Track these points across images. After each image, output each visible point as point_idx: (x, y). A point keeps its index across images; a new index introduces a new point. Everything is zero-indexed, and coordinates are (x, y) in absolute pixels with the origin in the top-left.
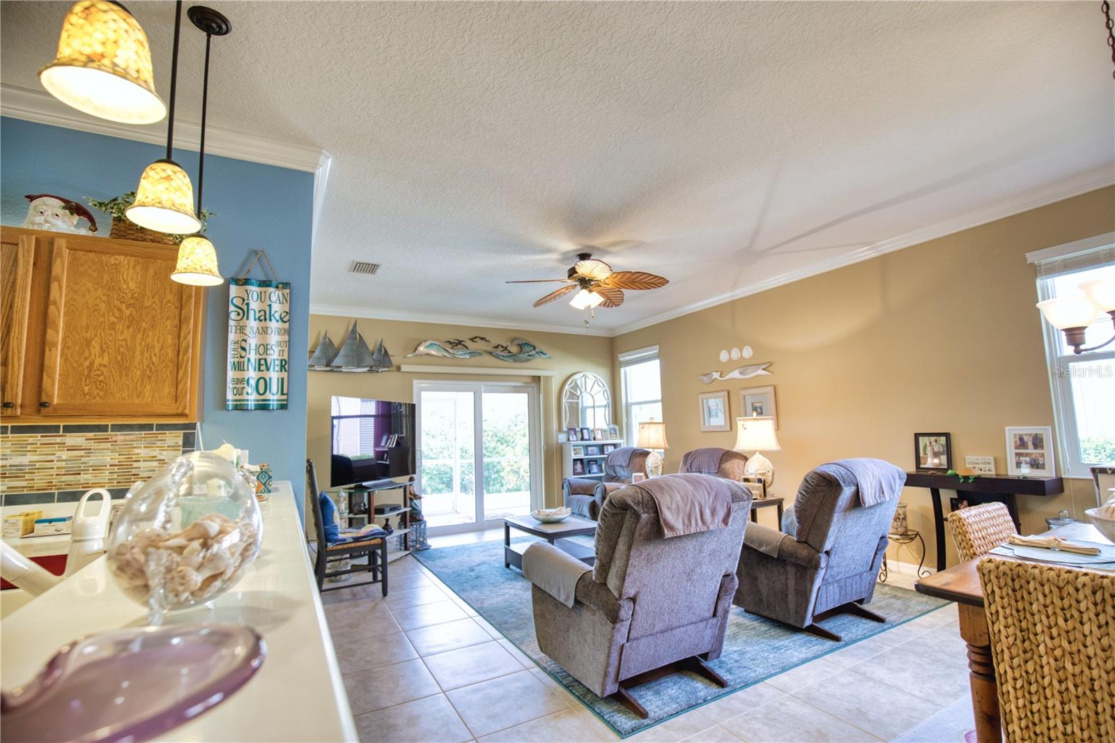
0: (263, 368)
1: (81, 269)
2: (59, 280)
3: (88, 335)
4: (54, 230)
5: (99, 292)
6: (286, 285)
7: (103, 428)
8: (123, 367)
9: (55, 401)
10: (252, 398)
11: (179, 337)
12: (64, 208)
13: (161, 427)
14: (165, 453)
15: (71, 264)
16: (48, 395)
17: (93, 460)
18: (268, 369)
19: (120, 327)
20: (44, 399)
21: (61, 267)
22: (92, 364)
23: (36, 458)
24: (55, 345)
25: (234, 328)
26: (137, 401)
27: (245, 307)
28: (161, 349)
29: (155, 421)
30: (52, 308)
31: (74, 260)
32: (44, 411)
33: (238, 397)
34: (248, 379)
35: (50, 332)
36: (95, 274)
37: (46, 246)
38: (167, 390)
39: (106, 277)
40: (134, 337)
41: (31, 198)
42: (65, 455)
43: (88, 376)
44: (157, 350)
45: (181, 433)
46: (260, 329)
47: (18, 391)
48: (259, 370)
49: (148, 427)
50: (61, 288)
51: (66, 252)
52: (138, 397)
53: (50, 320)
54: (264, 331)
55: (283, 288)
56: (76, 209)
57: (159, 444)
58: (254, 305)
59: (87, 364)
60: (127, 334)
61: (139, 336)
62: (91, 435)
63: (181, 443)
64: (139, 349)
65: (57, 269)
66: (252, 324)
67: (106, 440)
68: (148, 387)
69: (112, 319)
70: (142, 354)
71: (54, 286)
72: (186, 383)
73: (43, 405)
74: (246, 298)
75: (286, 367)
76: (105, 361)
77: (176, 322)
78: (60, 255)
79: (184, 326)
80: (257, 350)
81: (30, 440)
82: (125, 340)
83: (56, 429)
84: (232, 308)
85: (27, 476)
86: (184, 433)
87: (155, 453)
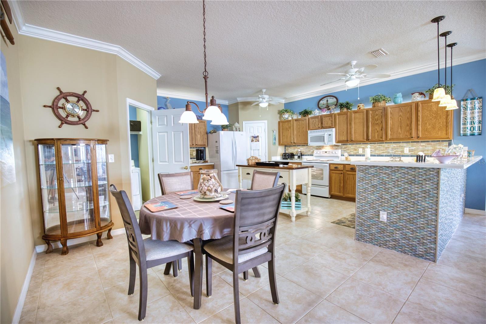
0: (473, 124)
1: (424, 108)
2: (420, 111)
3: (426, 122)
4: (418, 101)
5: (428, 112)
6: (481, 98)
7: (429, 142)
8: (434, 128)
9: (420, 136)
10: (469, 132)
11: (447, 120)
12: (419, 94)
13: (442, 141)
14: (443, 147)
15: (422, 107)
16: (419, 135)
17: (427, 148)
18: (474, 124)
19: (433, 119)
20: (418, 136)
21: (420, 109)
22: (427, 128)
23: (415, 148)
24: (420, 125)
25: (462, 114)
26: (437, 135)
27: (466, 107)
28: (443, 123)
29: (441, 140)
30: (419, 117)
31: (422, 106)
32: (418, 138)
33: (464, 132)
34: (467, 128)
35: (419, 122)
36: (427, 108)
37: (417, 104)
38: (444, 132)
39: (429, 108)
40: (436, 121)
41: (413, 94)
42: (421, 147)
43: (426, 131)
44: (441, 123)
45: (448, 142)
46: (471, 113)
47: (414, 134)
48: (471, 124)
49: (439, 141)
50: (420, 113)
51: (421, 105)
52: (437, 134)
53: (419, 119)
54: (473, 113)
55: (480, 99)
56: (421, 94)
57: (442, 145)
58: (469, 106)
59: (426, 128)
60: (434, 121)
61: (437, 121)
62: (426, 143)
63: (448, 145)
64: (437, 124)
65: (419, 109)
66: (469, 111)
67: (429, 144)
68: (440, 132)
69: (431, 118)
70: (438, 124)
71: (419, 112)
72: (449, 130)
73: (418, 137)
74: (466, 105)
75: (481, 123)
76: (430, 127)
77: (446, 116)
78: (420, 106)
79: (448, 117)
80: (470, 119)
81: (414, 144)
82: (434, 122)
83: (419, 142)
84: (462, 108)
85: (414, 151)
86: (449, 143)
87: (441, 147)
